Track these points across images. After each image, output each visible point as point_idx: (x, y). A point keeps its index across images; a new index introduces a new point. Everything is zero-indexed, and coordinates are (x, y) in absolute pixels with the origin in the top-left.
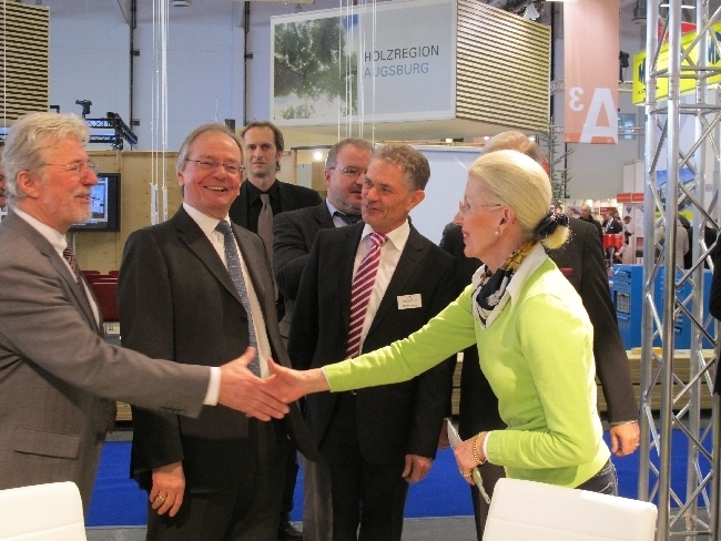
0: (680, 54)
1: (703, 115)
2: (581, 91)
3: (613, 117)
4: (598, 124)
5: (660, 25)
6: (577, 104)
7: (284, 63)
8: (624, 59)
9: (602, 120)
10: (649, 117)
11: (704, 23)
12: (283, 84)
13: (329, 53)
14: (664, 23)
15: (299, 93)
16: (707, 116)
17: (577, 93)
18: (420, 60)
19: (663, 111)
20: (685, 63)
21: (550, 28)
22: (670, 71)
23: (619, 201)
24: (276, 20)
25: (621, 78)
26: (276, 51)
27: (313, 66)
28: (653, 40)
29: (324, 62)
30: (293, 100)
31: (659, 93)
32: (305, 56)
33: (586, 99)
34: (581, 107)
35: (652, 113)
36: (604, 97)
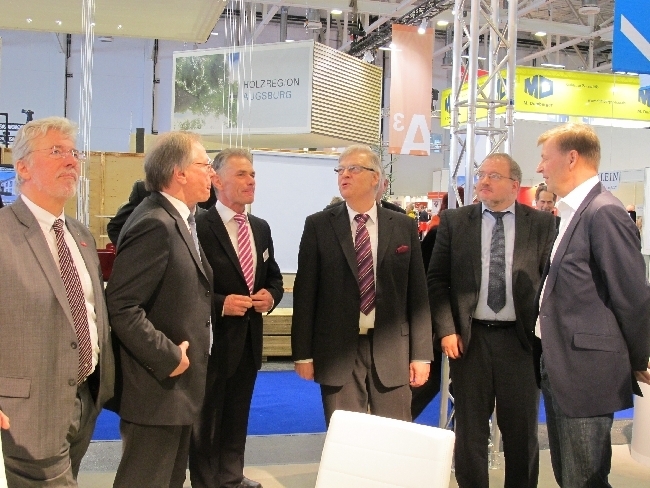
0: (476, 90)
1: (492, 135)
2: (402, 116)
3: (426, 136)
4: (415, 142)
5: (462, 69)
6: (399, 126)
7: (182, 87)
8: (435, 94)
9: (418, 138)
10: (453, 135)
11: (494, 67)
12: (181, 103)
13: (217, 81)
14: (465, 66)
15: (193, 110)
16: (495, 137)
17: (399, 118)
18: (285, 88)
19: (464, 131)
20: (480, 97)
21: (381, 68)
22: (469, 102)
23: (429, 198)
24: (177, 54)
25: (433, 108)
26: (177, 77)
27: (204, 90)
28: (457, 79)
29: (213, 88)
30: (189, 115)
31: (461, 119)
32: (198, 83)
33: (406, 122)
34: (402, 128)
35: (455, 133)
36: (420, 121)
